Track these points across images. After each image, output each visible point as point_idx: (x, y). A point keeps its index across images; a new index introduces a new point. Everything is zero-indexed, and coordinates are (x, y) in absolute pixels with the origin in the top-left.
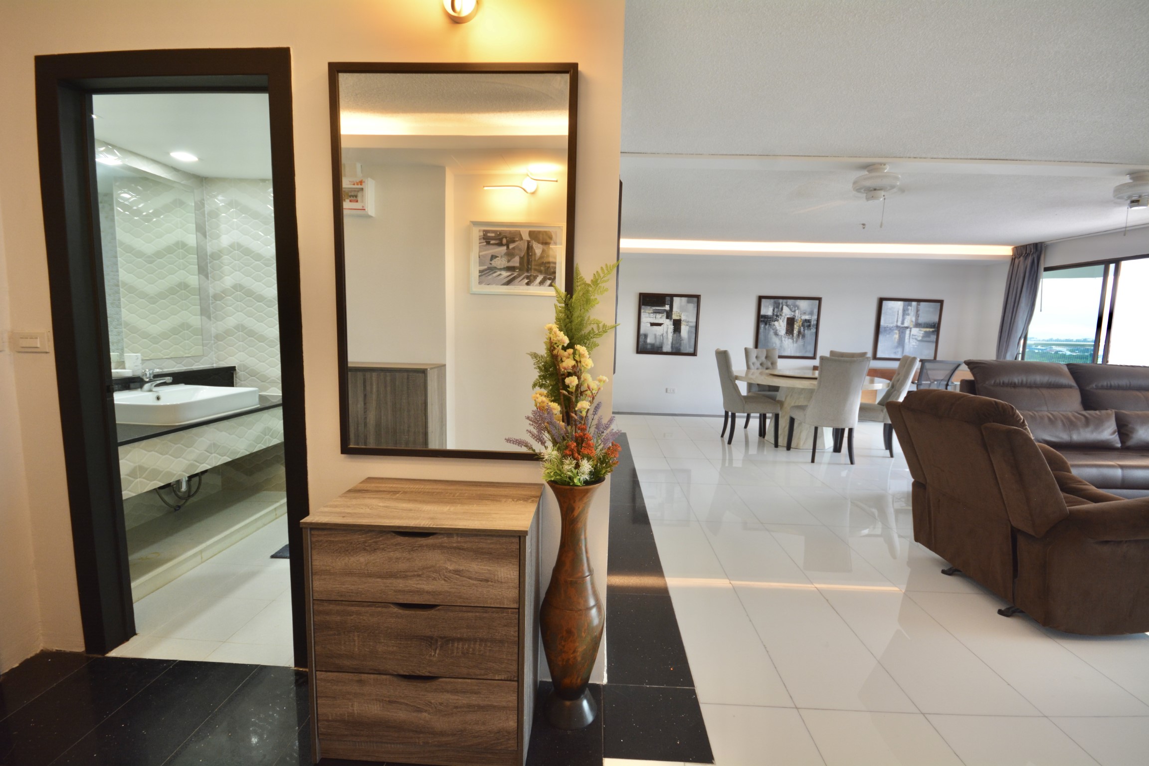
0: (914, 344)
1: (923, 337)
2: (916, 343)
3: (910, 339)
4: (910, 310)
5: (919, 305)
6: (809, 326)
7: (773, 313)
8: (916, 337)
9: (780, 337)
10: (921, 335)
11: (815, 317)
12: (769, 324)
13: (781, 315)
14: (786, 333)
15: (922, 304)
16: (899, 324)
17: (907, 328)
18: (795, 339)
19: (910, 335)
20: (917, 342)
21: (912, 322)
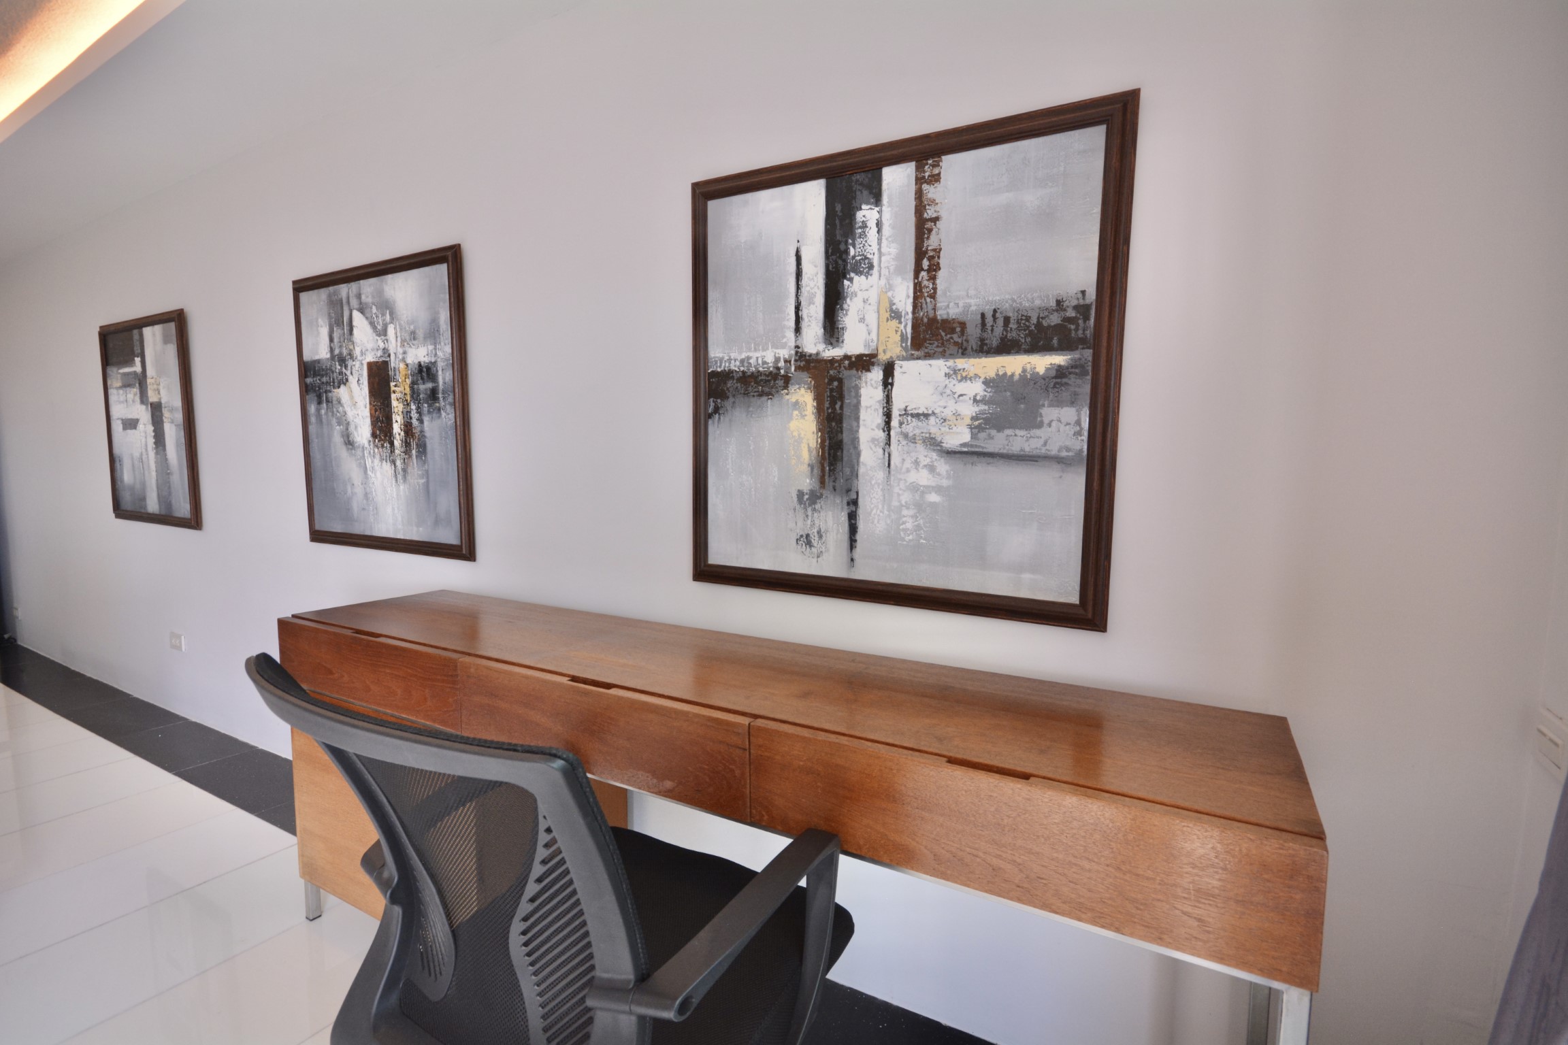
0: (923, 478)
1: (981, 425)
2: (931, 468)
3: (888, 442)
4: (872, 232)
5: (936, 178)
6: (433, 395)
7: (332, 350)
8: (932, 426)
9: (359, 452)
10: (969, 410)
11: (445, 350)
12: (328, 401)
13: (351, 355)
14: (374, 435)
15: (954, 165)
16: (813, 341)
17: (863, 363)
18: (398, 463)
19: (888, 415)
20: (943, 466)
21: (896, 315)
